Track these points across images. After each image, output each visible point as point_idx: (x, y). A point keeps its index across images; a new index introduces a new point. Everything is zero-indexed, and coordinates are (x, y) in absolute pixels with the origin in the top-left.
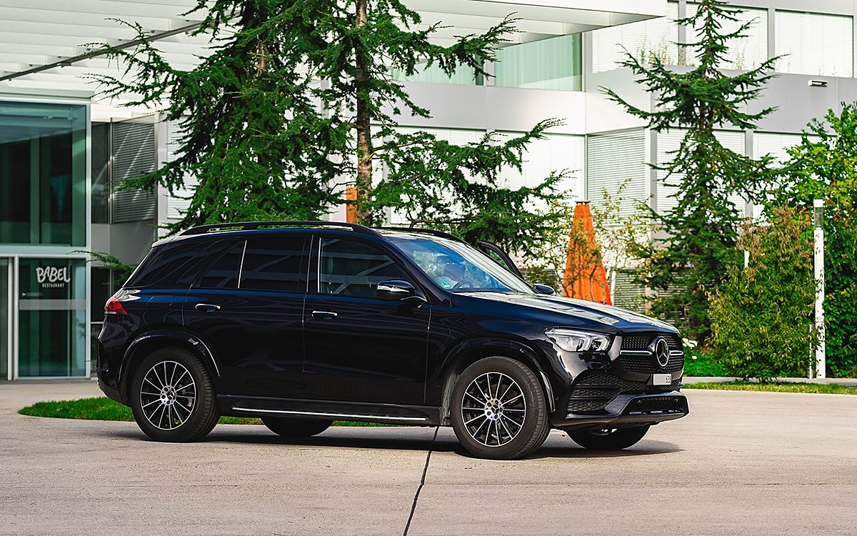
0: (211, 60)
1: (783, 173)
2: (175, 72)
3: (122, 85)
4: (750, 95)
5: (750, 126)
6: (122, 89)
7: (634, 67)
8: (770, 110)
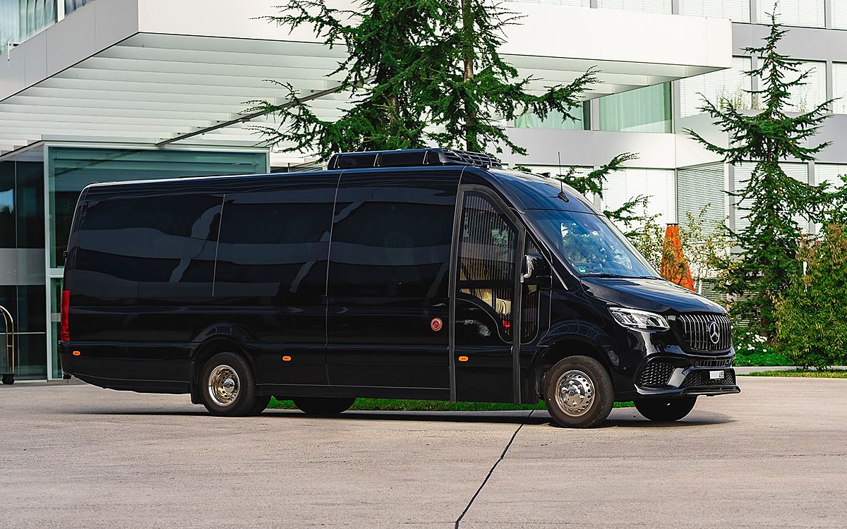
0: (352, 112)
1: (837, 196)
2: (322, 123)
3: (280, 135)
4: (809, 132)
5: (809, 158)
6: (281, 138)
7: (712, 112)
8: (826, 144)
